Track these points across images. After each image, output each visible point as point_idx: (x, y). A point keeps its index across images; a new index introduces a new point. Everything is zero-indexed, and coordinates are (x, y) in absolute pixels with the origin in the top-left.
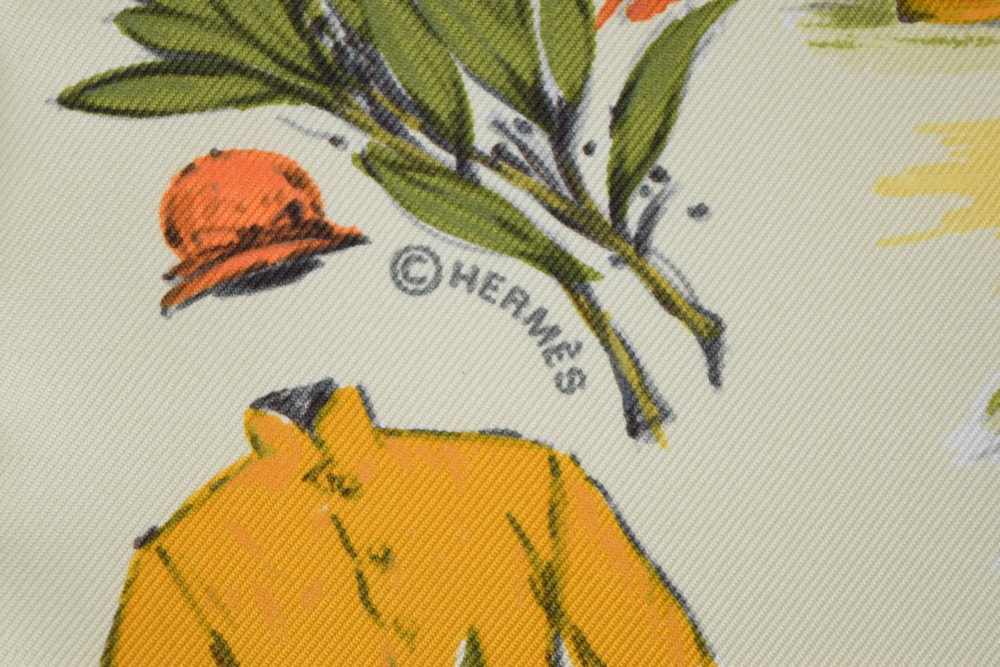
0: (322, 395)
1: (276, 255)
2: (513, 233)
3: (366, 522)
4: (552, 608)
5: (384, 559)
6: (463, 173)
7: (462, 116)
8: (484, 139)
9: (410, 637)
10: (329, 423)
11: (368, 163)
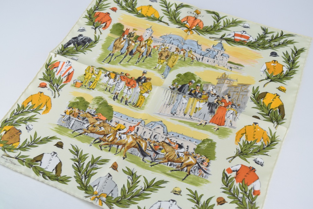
0: (42, 92)
1: (43, 87)
2: (54, 89)
3: (41, 98)
4: (46, 103)
5: (41, 99)
6: (53, 87)
7: (54, 84)
8: (55, 85)
9: (40, 102)
10: (41, 94)
11: (49, 85)
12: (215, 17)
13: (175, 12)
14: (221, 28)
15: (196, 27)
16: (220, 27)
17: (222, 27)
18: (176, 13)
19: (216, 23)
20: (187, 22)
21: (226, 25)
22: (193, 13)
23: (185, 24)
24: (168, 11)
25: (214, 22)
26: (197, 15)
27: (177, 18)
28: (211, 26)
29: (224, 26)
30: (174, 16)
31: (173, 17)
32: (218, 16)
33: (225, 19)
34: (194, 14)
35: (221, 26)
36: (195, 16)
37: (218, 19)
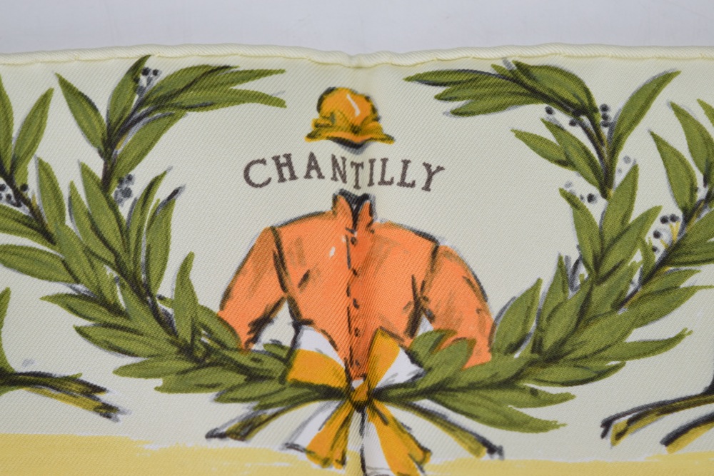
12: (555, 128)
13: (113, 206)
14: (661, 246)
15: (413, 358)
16: (649, 237)
17: (670, 233)
18: (124, 209)
19: (597, 209)
20: (299, 323)
21: (702, 193)
22: (313, 164)
23: (288, 355)
24: (24, 211)
25: (570, 198)
26: (350, 156)
27: (166, 288)
28: (564, 274)
29: (689, 214)
30: (119, 267)
31: (110, 273)
32: (582, 109)
33: (659, 118)
34: (327, 169)
35: (656, 225)
36: (339, 186)
37: (596, 139)
